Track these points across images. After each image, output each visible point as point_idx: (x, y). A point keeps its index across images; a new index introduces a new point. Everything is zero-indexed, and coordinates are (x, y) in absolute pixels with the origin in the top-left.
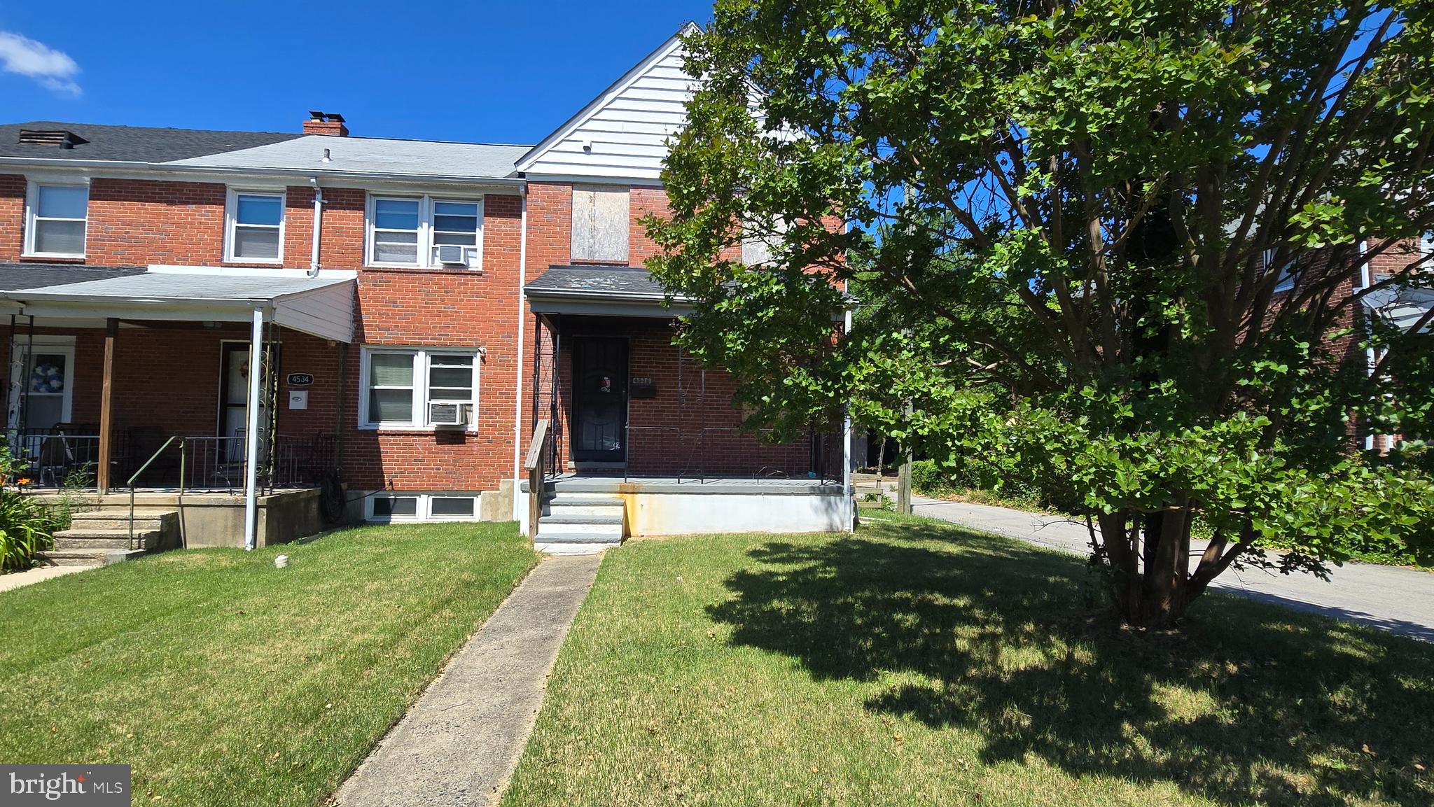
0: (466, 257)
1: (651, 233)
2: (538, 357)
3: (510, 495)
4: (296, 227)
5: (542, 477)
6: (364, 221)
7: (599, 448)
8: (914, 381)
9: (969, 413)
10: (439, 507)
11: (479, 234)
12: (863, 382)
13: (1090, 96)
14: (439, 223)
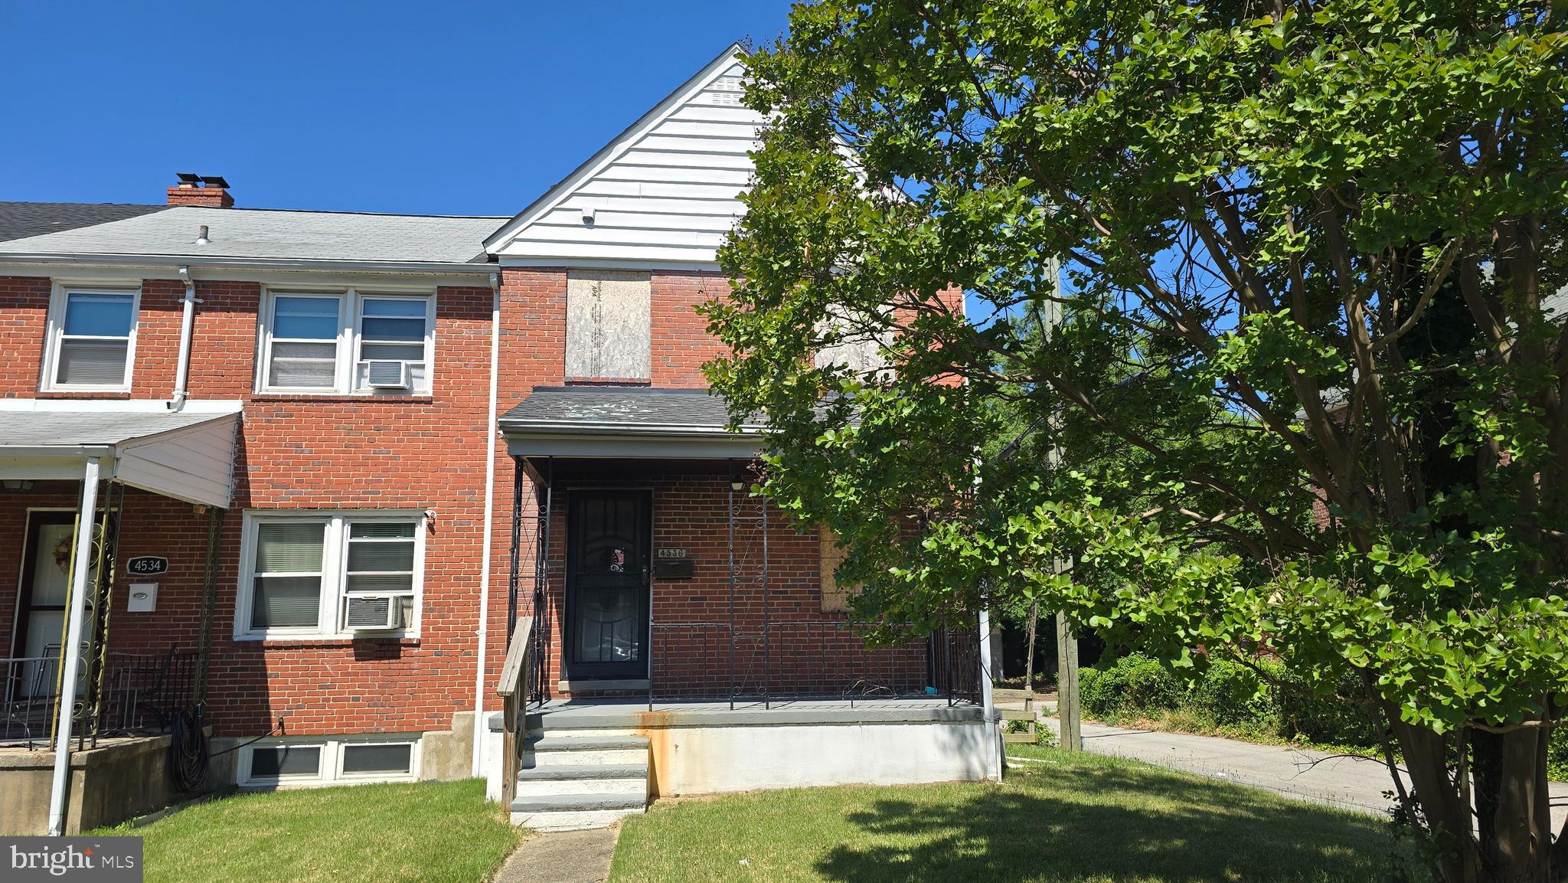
0: (409, 377)
1: (714, 326)
2: (517, 522)
3: (468, 737)
4: (152, 339)
5: (522, 706)
6: (257, 328)
7: (607, 658)
8: (1118, 541)
9: (1205, 585)
10: (354, 761)
11: (429, 343)
12: (1042, 543)
13: (1345, 123)
14: (368, 328)
